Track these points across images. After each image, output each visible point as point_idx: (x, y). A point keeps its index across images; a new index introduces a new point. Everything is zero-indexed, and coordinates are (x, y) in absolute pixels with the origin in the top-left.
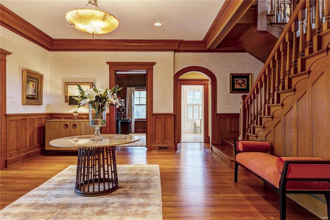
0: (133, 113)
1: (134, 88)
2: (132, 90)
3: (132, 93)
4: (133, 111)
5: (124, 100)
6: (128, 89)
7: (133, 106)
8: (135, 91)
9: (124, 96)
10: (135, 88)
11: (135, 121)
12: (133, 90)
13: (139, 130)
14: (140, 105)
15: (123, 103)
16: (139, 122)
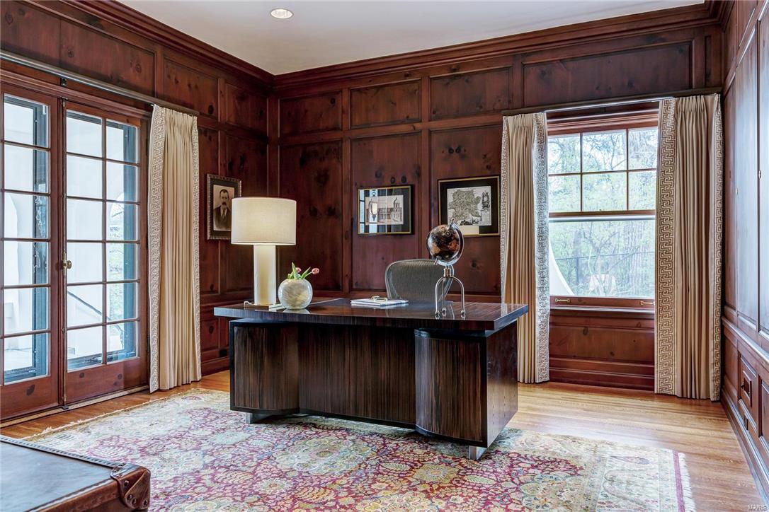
0: (537, 261)
1: (542, 116)
2: (530, 129)
3: (535, 144)
4: (537, 254)
5: (488, 189)
6: (510, 122)
7: (542, 226)
8: (550, 139)
9: (489, 167)
10: (550, 116)
11: (554, 313)
12: (540, 128)
13: (576, 367)
14: (582, 214)
15: (485, 206)
16: (582, 320)
